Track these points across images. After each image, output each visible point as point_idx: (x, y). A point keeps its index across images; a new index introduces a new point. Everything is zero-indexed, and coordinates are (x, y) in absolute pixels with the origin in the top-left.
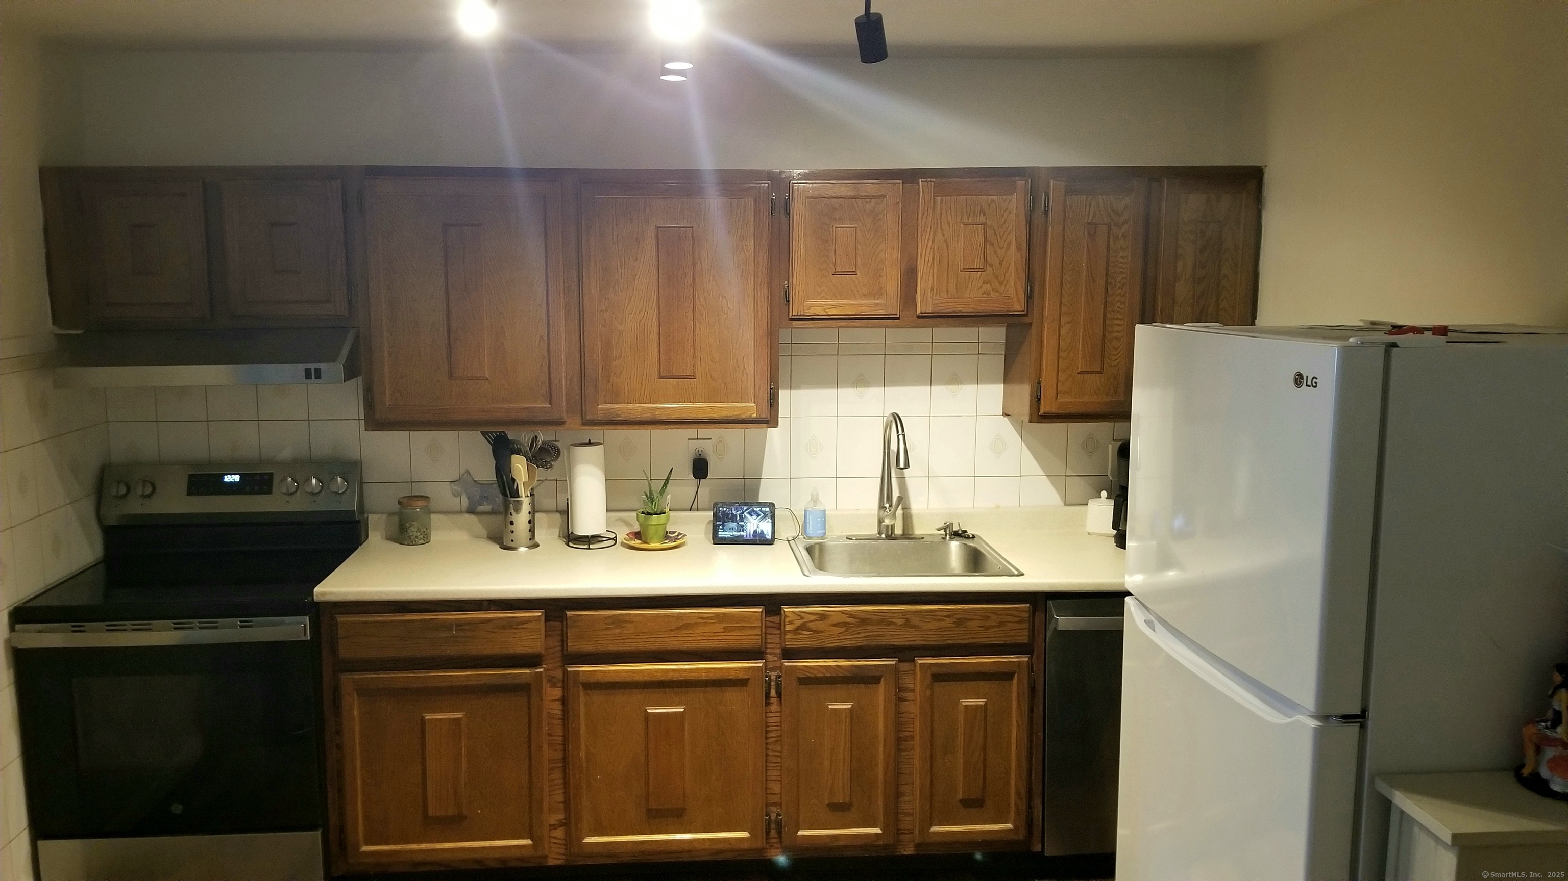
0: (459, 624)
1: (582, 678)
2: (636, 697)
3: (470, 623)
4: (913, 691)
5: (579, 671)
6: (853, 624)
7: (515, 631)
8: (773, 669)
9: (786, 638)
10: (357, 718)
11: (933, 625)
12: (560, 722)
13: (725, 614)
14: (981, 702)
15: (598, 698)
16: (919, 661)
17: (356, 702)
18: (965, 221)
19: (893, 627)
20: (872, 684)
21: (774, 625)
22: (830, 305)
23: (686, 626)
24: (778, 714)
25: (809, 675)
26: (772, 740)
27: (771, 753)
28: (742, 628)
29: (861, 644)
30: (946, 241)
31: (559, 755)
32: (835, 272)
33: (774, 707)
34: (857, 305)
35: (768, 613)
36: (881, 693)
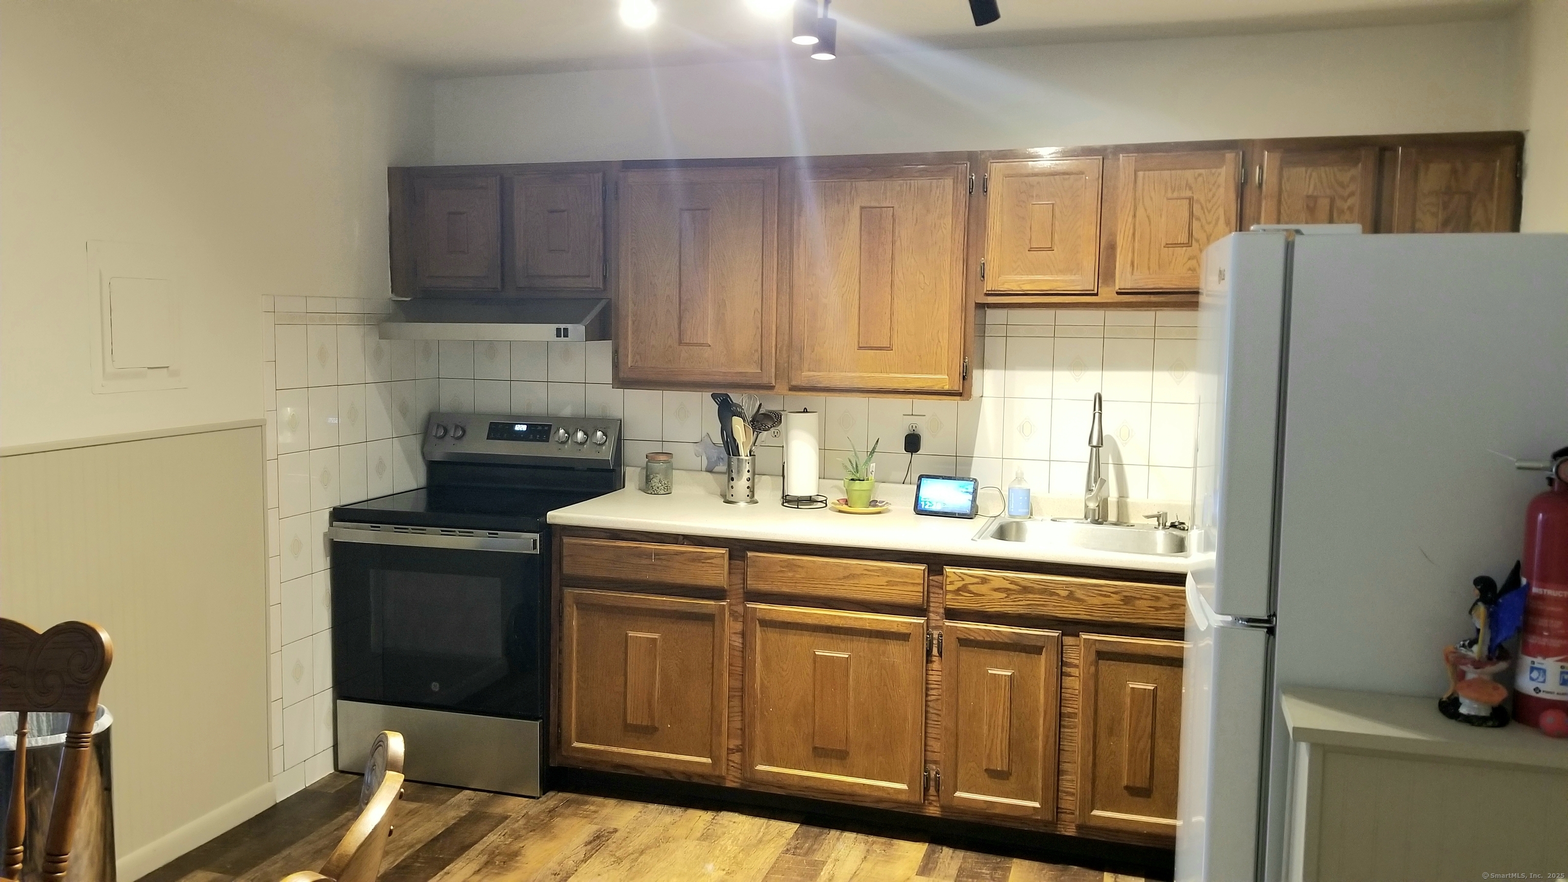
0: (658, 554)
1: (759, 615)
2: (806, 639)
3: (666, 553)
4: (1076, 666)
5: (756, 608)
6: (1014, 590)
7: (703, 565)
8: (936, 628)
9: (947, 598)
10: (575, 628)
11: (1097, 601)
12: (740, 654)
13: (889, 569)
14: (1151, 687)
15: (773, 635)
16: (1083, 636)
17: (575, 614)
18: (1170, 195)
19: (1056, 597)
20: (1034, 653)
21: (937, 584)
22: (1024, 280)
23: (852, 576)
24: (940, 673)
25: (969, 637)
26: (933, 698)
27: (931, 711)
28: (905, 583)
29: (1022, 612)
30: (1148, 217)
31: (738, 684)
32: (1031, 248)
33: (936, 666)
34: (1053, 281)
35: (931, 572)
36: (1043, 664)
